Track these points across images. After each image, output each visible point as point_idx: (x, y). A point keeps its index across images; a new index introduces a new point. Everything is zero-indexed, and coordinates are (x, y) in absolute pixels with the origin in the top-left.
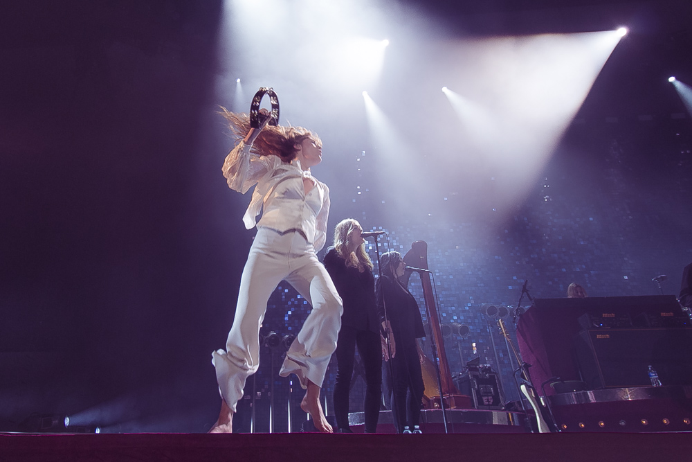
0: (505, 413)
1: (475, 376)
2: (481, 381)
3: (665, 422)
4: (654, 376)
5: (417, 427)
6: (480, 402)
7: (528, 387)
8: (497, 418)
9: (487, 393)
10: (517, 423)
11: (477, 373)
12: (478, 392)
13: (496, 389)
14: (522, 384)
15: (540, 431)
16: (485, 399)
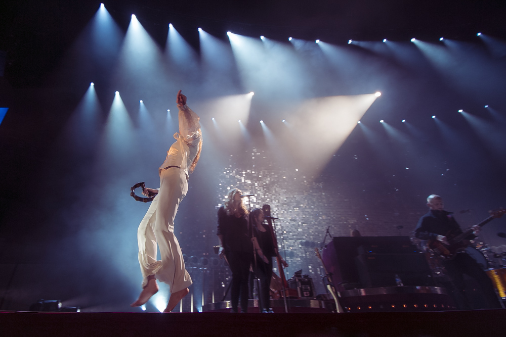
0: (317, 301)
1: (300, 280)
2: (303, 283)
3: (405, 306)
4: (398, 280)
5: (271, 309)
6: (302, 295)
7: (331, 286)
8: (313, 304)
9: (306, 290)
10: (324, 307)
11: (300, 278)
12: (301, 289)
13: (311, 288)
14: (328, 284)
15: (338, 312)
16: (305, 293)
